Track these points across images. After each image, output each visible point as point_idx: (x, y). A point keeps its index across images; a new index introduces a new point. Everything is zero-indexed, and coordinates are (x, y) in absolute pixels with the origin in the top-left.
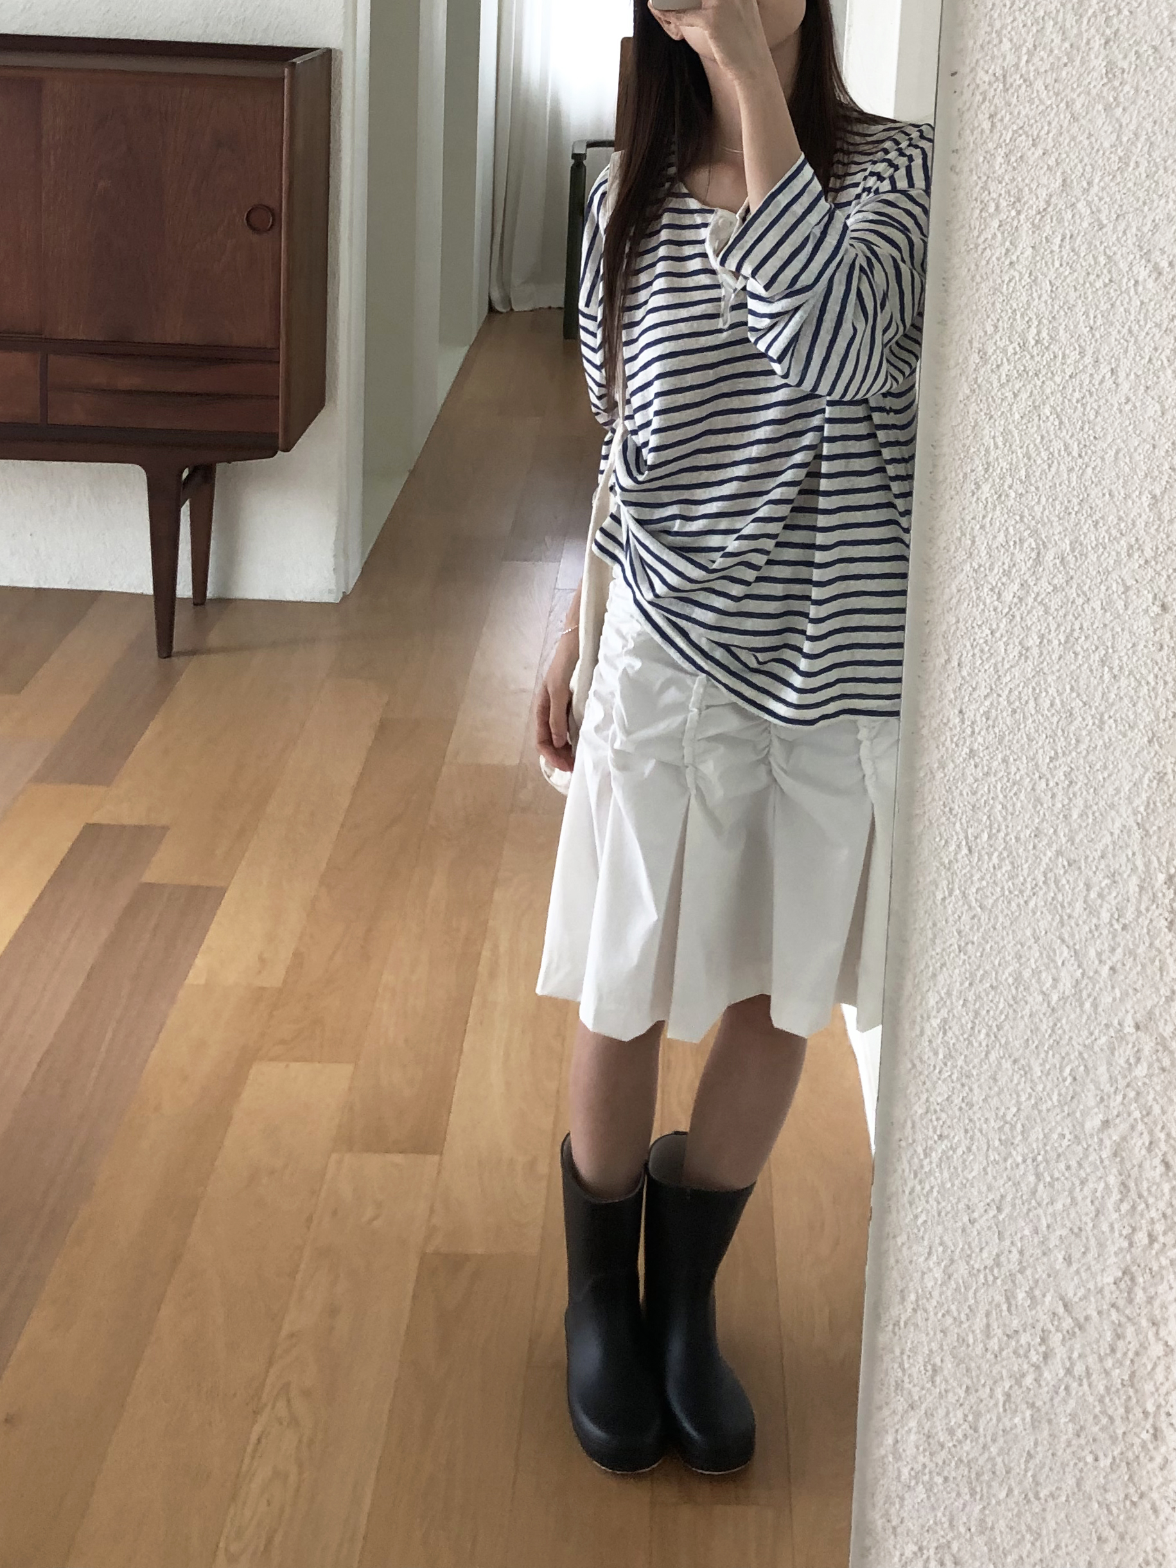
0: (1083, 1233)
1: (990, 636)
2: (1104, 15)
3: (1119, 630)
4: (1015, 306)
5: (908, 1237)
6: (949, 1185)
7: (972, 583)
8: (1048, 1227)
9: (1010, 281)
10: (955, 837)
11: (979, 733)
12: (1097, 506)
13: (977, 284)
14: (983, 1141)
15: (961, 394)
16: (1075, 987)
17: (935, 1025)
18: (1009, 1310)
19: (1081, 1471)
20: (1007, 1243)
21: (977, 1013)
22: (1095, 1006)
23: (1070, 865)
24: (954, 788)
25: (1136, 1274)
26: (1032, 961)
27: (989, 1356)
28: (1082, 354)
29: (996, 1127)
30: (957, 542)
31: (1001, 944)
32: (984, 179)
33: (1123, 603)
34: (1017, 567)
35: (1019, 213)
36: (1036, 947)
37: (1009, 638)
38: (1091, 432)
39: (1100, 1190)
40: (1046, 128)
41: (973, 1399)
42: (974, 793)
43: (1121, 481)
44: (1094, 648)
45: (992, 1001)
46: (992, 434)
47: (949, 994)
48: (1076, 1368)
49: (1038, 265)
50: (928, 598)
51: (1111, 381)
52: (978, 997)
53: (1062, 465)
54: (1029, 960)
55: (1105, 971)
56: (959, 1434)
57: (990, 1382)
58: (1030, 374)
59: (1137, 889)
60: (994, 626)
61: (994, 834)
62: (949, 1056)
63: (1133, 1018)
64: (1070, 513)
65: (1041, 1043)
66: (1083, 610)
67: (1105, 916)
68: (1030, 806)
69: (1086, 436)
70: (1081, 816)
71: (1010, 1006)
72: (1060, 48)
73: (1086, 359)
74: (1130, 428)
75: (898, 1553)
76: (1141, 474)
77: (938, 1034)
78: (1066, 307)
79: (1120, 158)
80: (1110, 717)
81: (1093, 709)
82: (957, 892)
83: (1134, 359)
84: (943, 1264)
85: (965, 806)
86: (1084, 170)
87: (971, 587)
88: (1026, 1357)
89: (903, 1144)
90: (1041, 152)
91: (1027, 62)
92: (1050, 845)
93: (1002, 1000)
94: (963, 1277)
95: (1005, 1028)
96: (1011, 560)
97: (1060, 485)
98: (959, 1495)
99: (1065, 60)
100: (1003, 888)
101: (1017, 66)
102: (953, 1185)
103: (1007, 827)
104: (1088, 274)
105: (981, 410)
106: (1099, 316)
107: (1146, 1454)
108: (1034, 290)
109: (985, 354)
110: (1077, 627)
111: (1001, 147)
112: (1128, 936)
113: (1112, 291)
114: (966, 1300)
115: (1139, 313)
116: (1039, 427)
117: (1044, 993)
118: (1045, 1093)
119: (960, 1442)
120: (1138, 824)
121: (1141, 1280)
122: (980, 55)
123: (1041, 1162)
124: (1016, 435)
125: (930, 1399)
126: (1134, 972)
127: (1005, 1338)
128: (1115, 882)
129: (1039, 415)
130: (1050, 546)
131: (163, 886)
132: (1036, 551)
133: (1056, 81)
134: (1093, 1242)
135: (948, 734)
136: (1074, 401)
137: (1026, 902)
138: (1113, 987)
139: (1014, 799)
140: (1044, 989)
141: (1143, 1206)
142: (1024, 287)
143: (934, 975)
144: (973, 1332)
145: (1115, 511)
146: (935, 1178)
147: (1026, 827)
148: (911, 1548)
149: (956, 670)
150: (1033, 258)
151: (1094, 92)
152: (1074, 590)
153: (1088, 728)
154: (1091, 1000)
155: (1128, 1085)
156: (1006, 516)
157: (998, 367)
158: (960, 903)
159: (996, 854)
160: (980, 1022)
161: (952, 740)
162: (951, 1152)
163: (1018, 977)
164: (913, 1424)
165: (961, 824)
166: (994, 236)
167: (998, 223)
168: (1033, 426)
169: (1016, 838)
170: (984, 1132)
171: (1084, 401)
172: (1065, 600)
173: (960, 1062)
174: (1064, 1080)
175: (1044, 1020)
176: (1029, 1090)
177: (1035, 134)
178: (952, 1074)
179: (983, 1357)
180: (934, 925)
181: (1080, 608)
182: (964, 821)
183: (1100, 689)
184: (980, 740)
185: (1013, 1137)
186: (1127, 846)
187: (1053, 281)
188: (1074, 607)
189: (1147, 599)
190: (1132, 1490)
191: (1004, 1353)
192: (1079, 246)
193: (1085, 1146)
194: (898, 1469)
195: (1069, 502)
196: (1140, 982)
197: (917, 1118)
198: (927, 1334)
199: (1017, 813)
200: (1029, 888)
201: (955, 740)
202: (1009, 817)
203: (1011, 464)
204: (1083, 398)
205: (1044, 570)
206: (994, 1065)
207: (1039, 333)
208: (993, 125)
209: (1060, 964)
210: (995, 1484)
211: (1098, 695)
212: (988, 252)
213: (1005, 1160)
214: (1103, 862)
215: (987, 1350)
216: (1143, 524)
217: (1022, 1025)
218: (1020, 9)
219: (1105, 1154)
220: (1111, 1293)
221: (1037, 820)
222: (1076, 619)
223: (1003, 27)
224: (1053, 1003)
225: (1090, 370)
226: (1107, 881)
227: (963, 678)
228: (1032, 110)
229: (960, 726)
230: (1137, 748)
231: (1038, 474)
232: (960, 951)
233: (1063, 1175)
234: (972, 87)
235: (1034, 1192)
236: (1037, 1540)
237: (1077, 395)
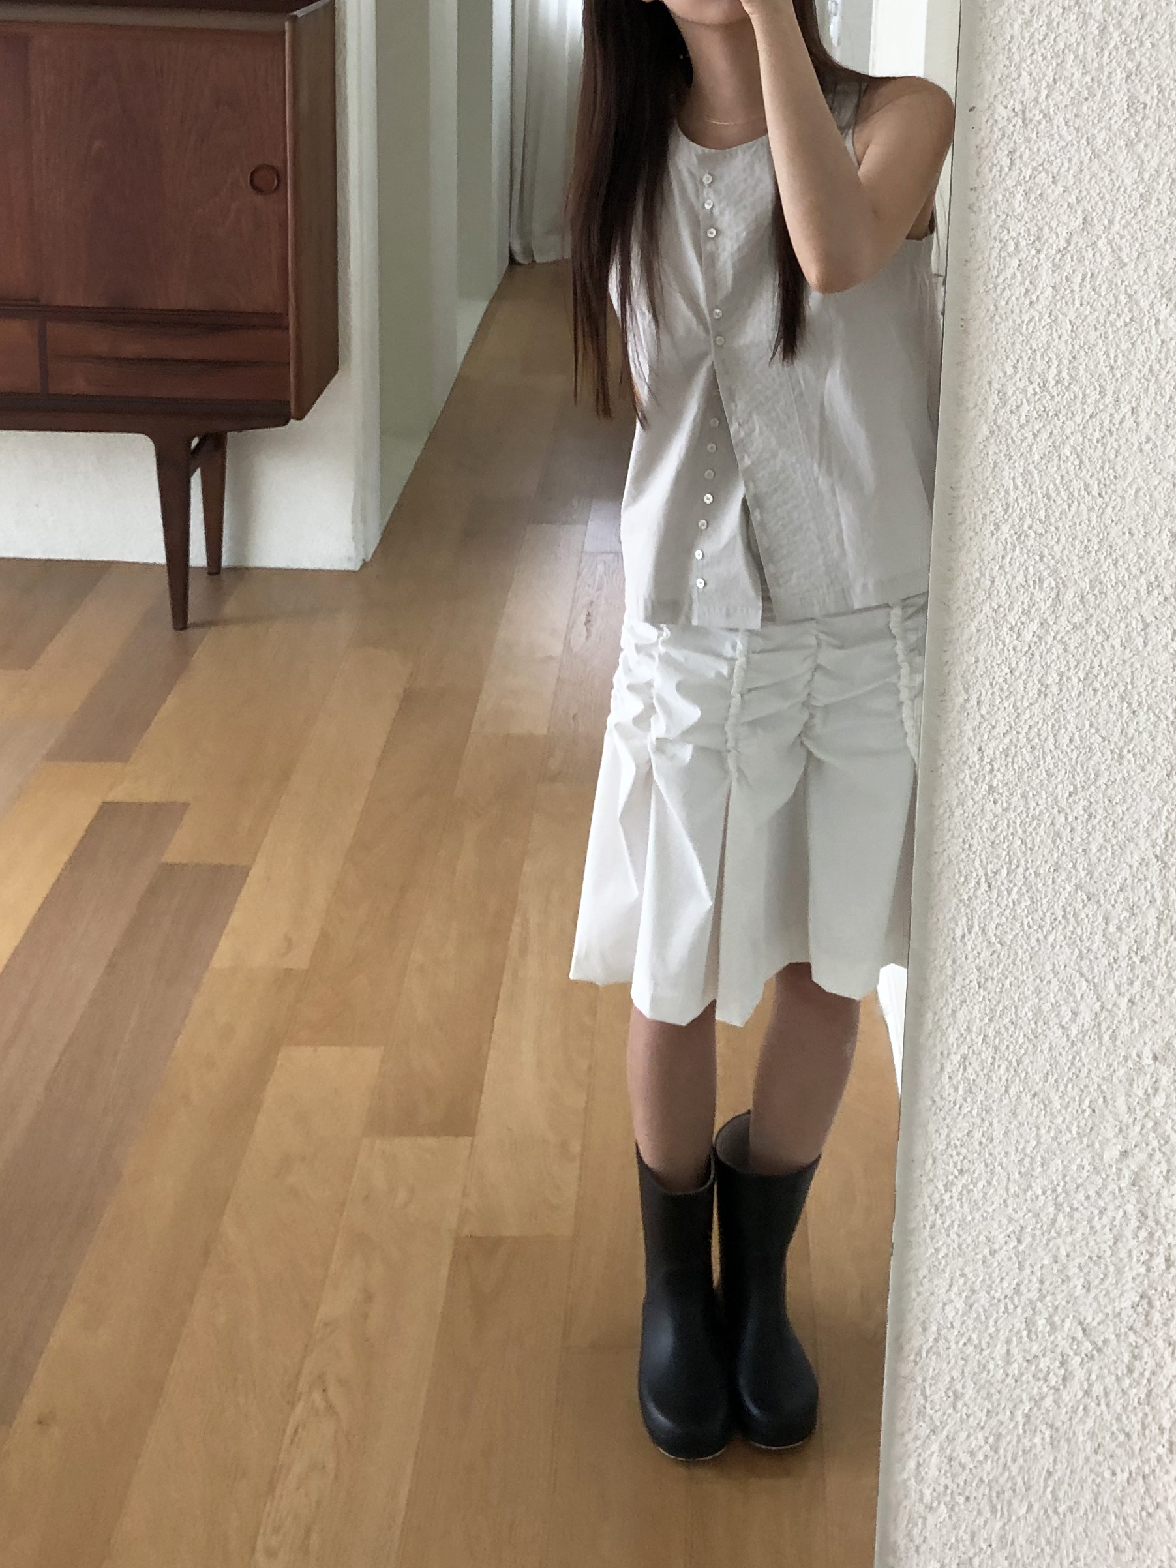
0: (1103, 1260)
1: (1009, 675)
2: (1126, 49)
3: (1139, 666)
4: (1034, 346)
5: (930, 1270)
6: (969, 1218)
7: (991, 623)
8: (1068, 1255)
9: (1030, 321)
10: (974, 875)
11: (998, 770)
12: (1117, 544)
13: (997, 324)
14: (1003, 1174)
15: (980, 435)
16: (1095, 1020)
17: (955, 1061)
18: (1028, 1336)
19: (1099, 1485)
20: (1028, 1271)
21: (997, 1049)
22: (1113, 1038)
23: (1089, 899)
24: (973, 825)
25: (1153, 1298)
26: (1052, 995)
27: (1009, 1381)
28: (1102, 393)
29: (1016, 1160)
30: (975, 582)
31: (1021, 978)
32: (1003, 217)
33: (1142, 640)
34: (1037, 606)
35: (1038, 252)
36: (1055, 982)
37: (1028, 677)
38: (1111, 471)
39: (1118, 1218)
40: (1066, 165)
41: (993, 1422)
42: (994, 829)
43: (1142, 519)
44: (1113, 684)
45: (1011, 1036)
46: (1012, 475)
47: (968, 1029)
48: (1094, 1389)
49: (1058, 306)
50: (947, 639)
51: (1132, 420)
52: (998, 1033)
53: (1082, 505)
54: (1048, 994)
55: (1123, 1003)
56: (980, 1455)
57: (1010, 1405)
58: (1050, 414)
59: (1156, 922)
60: (1014, 665)
61: (1013, 870)
62: (970, 1092)
63: (1151, 1050)
64: (1089, 553)
65: (1061, 1076)
66: (1103, 646)
67: (1124, 949)
68: (1050, 841)
69: (1106, 476)
70: (1098, 851)
71: (1030, 1040)
72: (1080, 81)
73: (1106, 398)
74: (1150, 467)
76: (1161, 513)
77: (958, 1070)
78: (1086, 347)
79: (1141, 195)
80: (1129, 752)
81: (1113, 744)
82: (976, 928)
83: (1155, 398)
84: (964, 1295)
85: (984, 842)
86: (1105, 208)
87: (990, 627)
88: (1046, 1380)
89: (924, 1179)
90: (1061, 189)
91: (1047, 97)
92: (1069, 879)
93: (1022, 1035)
94: (984, 1307)
95: (1025, 1063)
96: (1031, 599)
97: (1080, 525)
98: (979, 1513)
99: (1086, 94)
100: (1022, 924)
101: (1036, 100)
102: (974, 1218)
103: (1027, 862)
104: (1109, 313)
105: (1001, 451)
106: (1120, 355)
107: (1161, 1468)
108: (1054, 330)
109: (1005, 394)
110: (1096, 664)
111: (1020, 185)
112: (1147, 969)
113: (1133, 329)
114: (987, 1327)
115: (1160, 352)
116: (1059, 467)
117: (1063, 1027)
118: (1065, 1125)
119: (980, 1462)
120: (1156, 856)
121: (1157, 1304)
122: (999, 90)
123: (1061, 1194)
124: (1036, 476)
125: (951, 1422)
126: (1153, 1004)
127: (1025, 1364)
128: (1133, 915)
129: (1059, 456)
130: (1069, 585)
131: (185, 865)
132: (1055, 590)
133: (1076, 116)
134: (1112, 1269)
135: (967, 772)
136: (1095, 441)
137: (1045, 937)
138: (1131, 1019)
139: (1034, 834)
140: (1063, 1023)
141: (1161, 1232)
142: (1044, 327)
143: (954, 1012)
144: (994, 1358)
145: (1135, 549)
146: (956, 1212)
147: (1046, 862)
149: (976, 707)
150: (1054, 297)
151: (1115, 128)
152: (1094, 628)
153: (1108, 762)
154: (1110, 1032)
155: (1147, 1115)
156: (1026, 556)
157: (1018, 407)
158: (980, 940)
159: (1015, 889)
160: (1000, 1058)
161: (971, 778)
162: (971, 1187)
163: (1037, 1012)
164: (935, 1447)
165: (981, 860)
166: (1014, 276)
167: (1018, 262)
168: (1053, 466)
169: (1035, 873)
170: (1004, 1165)
171: (1104, 441)
172: (1085, 639)
173: (981, 1097)
174: (1084, 1111)
175: (1064, 1053)
176: (1049, 1124)
177: (1055, 171)
178: (972, 1108)
179: (1004, 1382)
180: (954, 962)
181: (1099, 646)
182: (983, 857)
183: (1119, 724)
184: (999, 776)
185: (1033, 1170)
186: (1146, 879)
187: (1073, 321)
188: (1094, 645)
189: (1167, 635)
190: (1148, 1502)
191: (1025, 1378)
192: (1100, 285)
193: (1105, 1176)
194: (921, 1491)
195: (1089, 541)
196: (1159, 1014)
197: (938, 1154)
198: (949, 1362)
199: (1037, 848)
200: (1049, 922)
201: (974, 777)
202: (1029, 852)
203: (1031, 504)
204: (1103, 437)
205: (1064, 608)
206: (1014, 1099)
207: (1059, 372)
208: (1012, 163)
209: (1079, 998)
210: (1015, 1503)
211: (1118, 730)
212: (1007, 293)
213: (1025, 1192)
214: (1122, 895)
215: (1007, 1374)
216: (1163, 561)
217: (1041, 1060)
218: (1040, 42)
219: (1124, 1184)
220: (1130, 1317)
221: (1056, 855)
222: (1096, 656)
223: (1023, 60)
224: (1072, 1037)
225: (1111, 410)
226: (1126, 914)
227: (982, 716)
228: (1051, 146)
229: (980, 764)
230: (1156, 782)
231: (1057, 514)
232: (980, 987)
233: (1082, 1205)
234: (991, 122)
235: (1054, 1221)
236: (1055, 1552)
237: (1097, 435)
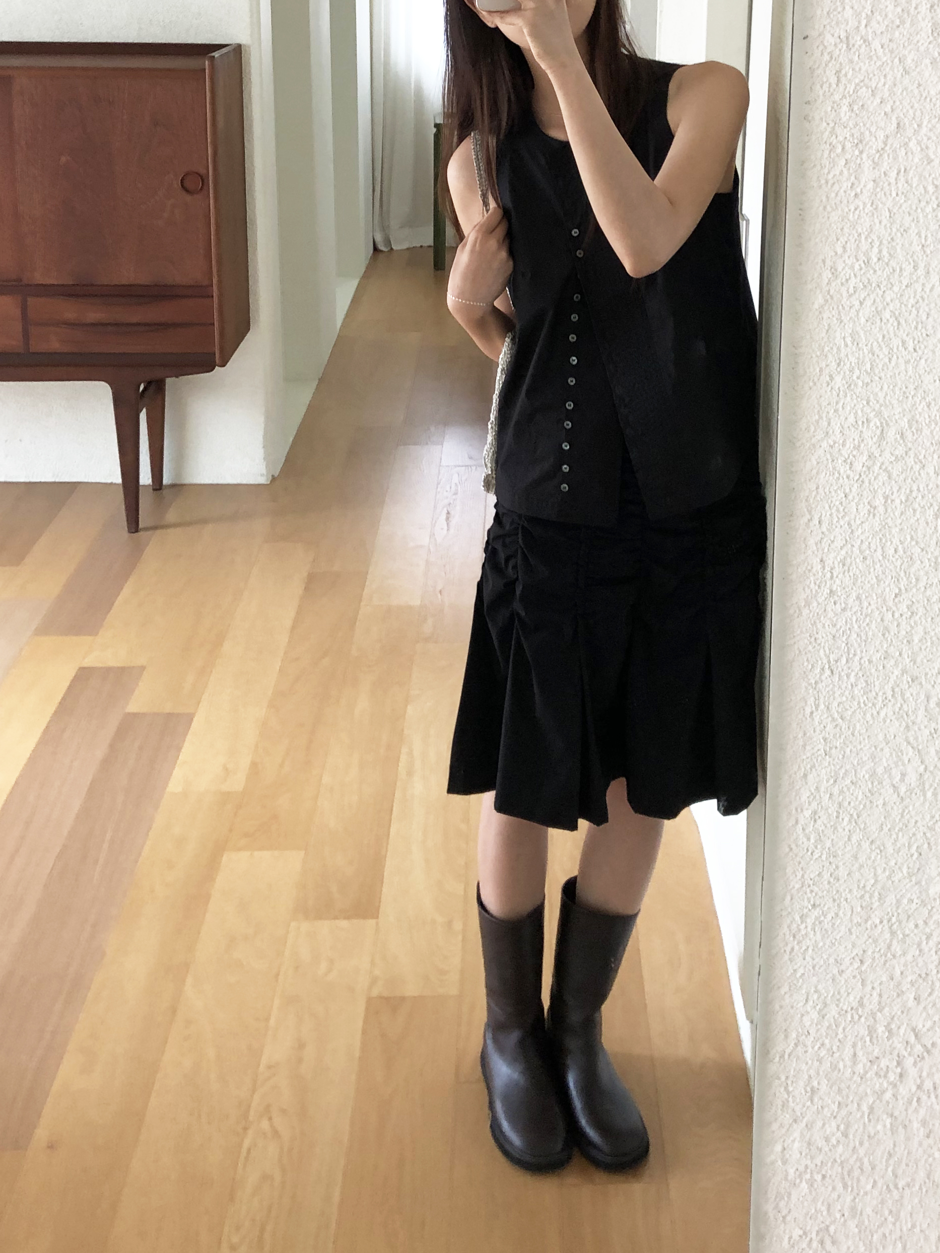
0: (930, 978)
1: (844, 499)
4: (860, 230)
5: (790, 987)
6: (821, 944)
7: (829, 457)
8: (902, 973)
9: (856, 209)
10: (819, 663)
11: (837, 577)
12: (929, 390)
13: (829, 213)
14: (848, 907)
15: (816, 304)
16: (920, 779)
17: (807, 816)
18: (872, 1041)
19: (930, 1165)
20: (869, 987)
21: (840, 805)
23: (913, 681)
24: (818, 621)
26: (884, 760)
27: (856, 1078)
28: (915, 267)
29: (858, 896)
30: (816, 424)
31: (859, 747)
32: (832, 125)
34: (865, 442)
35: (861, 152)
36: (887, 749)
37: (860, 500)
38: (923, 330)
40: (883, 80)
41: (844, 1112)
42: (834, 625)
44: (929, 505)
45: (852, 794)
46: (843, 335)
47: (817, 788)
48: (925, 1084)
49: (878, 196)
50: (793, 469)
52: (841, 792)
53: (901, 358)
54: (882, 759)
56: (834, 1141)
57: (857, 1098)
58: (874, 285)
60: (847, 491)
61: (851, 659)
62: (819, 840)
64: (907, 397)
65: (893, 826)
66: (920, 474)
68: (880, 634)
69: (919, 334)
70: (920, 641)
71: (867, 797)
72: (894, 13)
73: (918, 271)
75: (787, 1237)
77: (810, 823)
78: (902, 230)
81: (930, 553)
82: (822, 707)
84: (818, 1008)
85: (827, 636)
86: (914, 115)
87: (827, 460)
88: (885, 1076)
89: (784, 913)
90: (879, 101)
91: (866, 26)
92: (896, 664)
93: (861, 793)
94: (834, 1018)
95: (864, 816)
96: (860, 437)
97: (899, 375)
98: (834, 1189)
99: (898, 22)
100: (859, 702)
101: (857, 28)
102: (824, 944)
104: (920, 201)
105: (833, 316)
106: (929, 235)
108: (875, 216)
109: (836, 270)
110: (915, 488)
111: (846, 98)
114: (837, 1034)
116: (881, 329)
117: (894, 786)
118: (897, 867)
119: (833, 1146)
122: (827, 21)
123: (895, 923)
124: (862, 335)
125: (810, 1114)
127: (869, 1064)
130: (891, 424)
131: (144, 714)
132: (880, 429)
133: (890, 40)
135: (812, 579)
136: (910, 306)
137: (878, 713)
139: (867, 628)
140: (894, 782)
142: (867, 214)
143: (805, 776)
144: (843, 1060)
146: (810, 939)
147: (877, 651)
148: (797, 1232)
149: (818, 526)
150: (874, 189)
151: (922, 49)
152: (912, 459)
154: (932, 790)
156: (855, 401)
157: (847, 280)
158: (825, 716)
159: (853, 674)
160: (844, 812)
161: (815, 584)
162: (822, 918)
163: (873, 774)
164: (796, 1134)
165: (825, 651)
166: (841, 173)
167: (845, 161)
168: (876, 328)
169: (869, 661)
170: (849, 900)
171: (918, 305)
172: (905, 468)
173: (828, 845)
174: (912, 855)
175: (895, 808)
176: (884, 865)
177: (874, 87)
178: (822, 854)
179: (851, 1079)
180: (805, 734)
181: (917, 473)
182: (826, 648)
184: (838, 582)
185: (872, 903)
187: (891, 209)
188: (912, 473)
191: (868, 1076)
192: (912, 178)
193: (930, 908)
194: (786, 1171)
195: (906, 388)
197: (794, 891)
198: (807, 1064)
199: (870, 640)
200: (881, 701)
201: (817, 583)
202: (864, 643)
203: (858, 358)
204: (916, 303)
205: (887, 443)
206: (855, 846)
207: (880, 251)
208: (838, 81)
209: (906, 762)
210: (863, 1179)
212: (836, 187)
213: (866, 921)
215: (854, 1073)
217: (877, 813)
221: (885, 646)
222: (914, 482)
224: (902, 794)
225: (923, 280)
227: (823, 533)
228: (870, 66)
229: (822, 572)
231: (880, 366)
232: (826, 755)
233: (913, 932)
234: (821, 48)
235: (889, 947)
236: (897, 1221)
237: (912, 301)
